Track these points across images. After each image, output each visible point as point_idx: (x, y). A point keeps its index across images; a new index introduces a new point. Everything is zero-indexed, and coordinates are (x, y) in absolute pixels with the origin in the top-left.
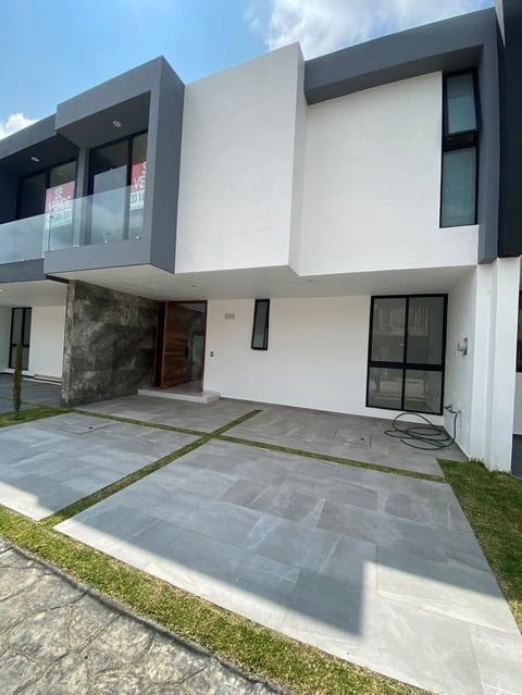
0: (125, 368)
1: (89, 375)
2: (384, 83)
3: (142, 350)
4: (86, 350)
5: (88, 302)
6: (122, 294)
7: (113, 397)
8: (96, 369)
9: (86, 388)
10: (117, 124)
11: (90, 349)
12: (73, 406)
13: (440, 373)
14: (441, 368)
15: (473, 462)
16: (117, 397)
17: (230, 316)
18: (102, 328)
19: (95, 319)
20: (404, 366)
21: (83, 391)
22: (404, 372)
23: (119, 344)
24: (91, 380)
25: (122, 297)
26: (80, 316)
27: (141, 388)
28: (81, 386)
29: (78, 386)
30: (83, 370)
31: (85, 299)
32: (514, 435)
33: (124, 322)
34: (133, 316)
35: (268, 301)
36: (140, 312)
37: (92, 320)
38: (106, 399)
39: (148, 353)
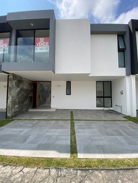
0: (25, 103)
1: (16, 106)
3: (29, 97)
4: (16, 98)
5: (16, 81)
6: (25, 78)
7: (23, 113)
8: (18, 104)
9: (16, 111)
10: (32, 25)
11: (17, 97)
12: (12, 118)
13: (111, 98)
14: (111, 97)
15: (128, 116)
16: (24, 113)
17: (59, 86)
18: (20, 90)
19: (18, 87)
20: (104, 97)
21: (15, 112)
23: (24, 95)
24: (17, 108)
25: (25, 80)
26: (14, 86)
27: (29, 109)
28: (14, 110)
29: (13, 110)
30: (15, 105)
31: (15, 80)
32: (137, 110)
33: (25, 88)
34: (27, 86)
35: (70, 82)
36: (29, 84)
37: (17, 87)
38: (21, 114)
39: (31, 97)
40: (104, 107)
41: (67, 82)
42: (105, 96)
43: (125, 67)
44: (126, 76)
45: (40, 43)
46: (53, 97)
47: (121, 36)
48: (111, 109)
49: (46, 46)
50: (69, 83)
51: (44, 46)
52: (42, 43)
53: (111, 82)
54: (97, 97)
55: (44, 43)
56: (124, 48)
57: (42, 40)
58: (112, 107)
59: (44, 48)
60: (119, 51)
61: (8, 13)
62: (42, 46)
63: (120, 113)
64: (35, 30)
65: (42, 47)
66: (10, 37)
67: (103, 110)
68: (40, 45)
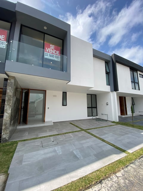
2: (101, 59)
13: (96, 109)
14: (96, 107)
22: (92, 109)
40: (92, 116)
41: (63, 92)
42: (93, 107)
43: (109, 85)
44: (111, 92)
45: (50, 49)
46: (48, 108)
47: (107, 63)
48: (97, 117)
49: (57, 54)
50: (65, 93)
51: (55, 53)
52: (53, 50)
53: (96, 95)
54: (88, 108)
55: (55, 50)
56: (109, 72)
57: (52, 46)
58: (97, 116)
59: (55, 56)
60: (106, 73)
61: (18, 2)
62: (53, 53)
63: (107, 120)
64: (45, 33)
65: (53, 55)
66: (11, 30)
67: (93, 119)
68: (51, 51)
